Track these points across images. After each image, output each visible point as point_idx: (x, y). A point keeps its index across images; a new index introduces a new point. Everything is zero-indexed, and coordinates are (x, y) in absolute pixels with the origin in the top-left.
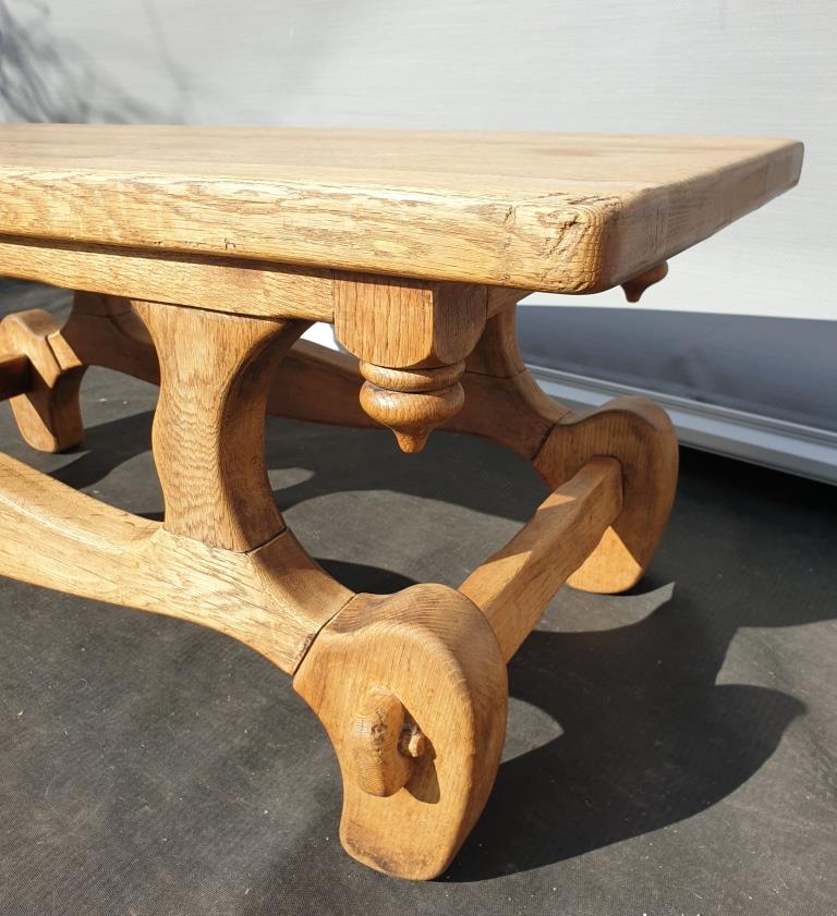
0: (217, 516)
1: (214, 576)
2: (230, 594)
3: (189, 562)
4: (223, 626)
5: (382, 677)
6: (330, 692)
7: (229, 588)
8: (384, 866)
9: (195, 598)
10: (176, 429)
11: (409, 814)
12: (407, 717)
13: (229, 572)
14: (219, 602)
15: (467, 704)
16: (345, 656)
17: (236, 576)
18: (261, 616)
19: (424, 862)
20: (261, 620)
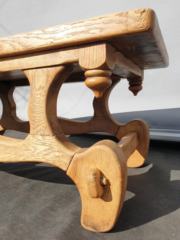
0: (45, 126)
1: (44, 145)
2: (48, 149)
3: (37, 143)
4: (46, 160)
5: (93, 163)
6: (78, 172)
7: (48, 147)
8: (95, 229)
9: (38, 154)
10: (34, 103)
11: (103, 208)
12: (102, 174)
13: (48, 143)
14: (45, 153)
15: (119, 165)
16: (82, 159)
17: (50, 143)
18: (57, 154)
19: (108, 224)
20: (57, 155)
